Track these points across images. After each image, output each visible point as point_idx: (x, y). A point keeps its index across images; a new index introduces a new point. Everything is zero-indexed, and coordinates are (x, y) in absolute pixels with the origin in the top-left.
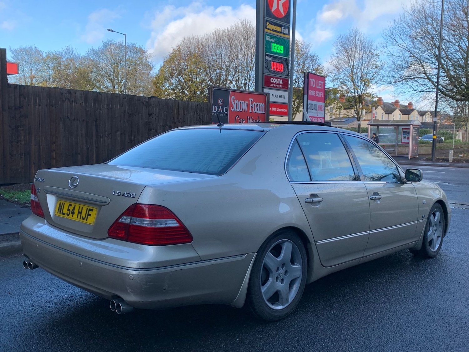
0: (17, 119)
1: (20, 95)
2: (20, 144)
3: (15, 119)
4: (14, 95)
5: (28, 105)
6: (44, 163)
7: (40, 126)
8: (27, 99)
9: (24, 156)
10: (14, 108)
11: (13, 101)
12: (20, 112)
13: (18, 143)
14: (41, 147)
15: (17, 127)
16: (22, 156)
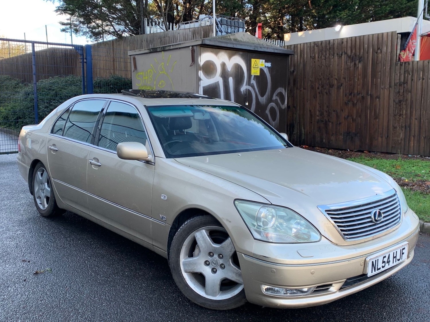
0: (400, 94)
1: (405, 72)
2: (401, 117)
3: (399, 94)
4: (400, 72)
5: (412, 80)
6: (423, 137)
7: (423, 99)
8: (411, 74)
9: (404, 129)
10: (398, 84)
11: (398, 78)
12: (404, 87)
13: (400, 116)
14: (422, 120)
15: (400, 101)
16: (403, 129)
